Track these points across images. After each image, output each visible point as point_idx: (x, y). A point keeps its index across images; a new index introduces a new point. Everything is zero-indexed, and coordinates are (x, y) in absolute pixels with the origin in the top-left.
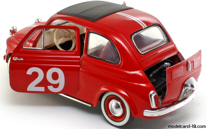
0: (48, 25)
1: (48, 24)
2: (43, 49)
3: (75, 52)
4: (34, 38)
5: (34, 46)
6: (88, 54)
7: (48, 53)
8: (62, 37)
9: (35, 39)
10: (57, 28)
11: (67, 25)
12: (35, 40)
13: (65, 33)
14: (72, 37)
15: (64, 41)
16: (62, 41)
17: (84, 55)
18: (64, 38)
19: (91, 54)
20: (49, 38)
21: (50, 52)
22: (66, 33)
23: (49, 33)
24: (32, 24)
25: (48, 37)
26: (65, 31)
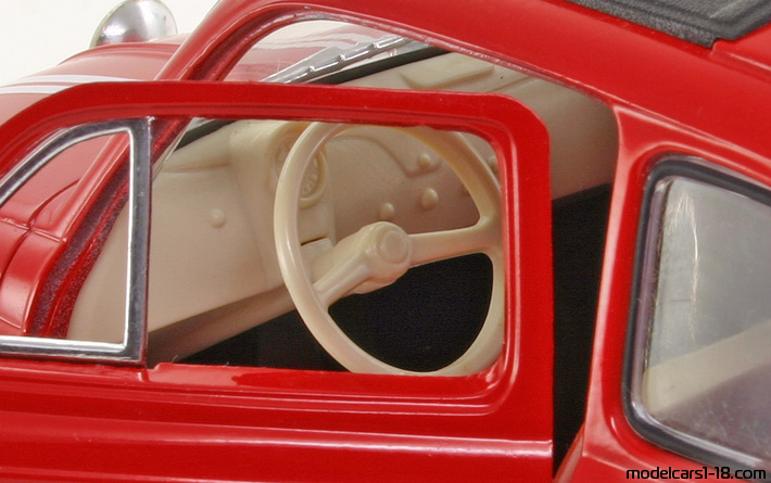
0: (210, 78)
1: (199, 70)
2: (128, 352)
3: (491, 397)
4: (51, 228)
5: (51, 314)
6: (640, 412)
7: (210, 402)
8: (378, 219)
9: (61, 232)
10: (311, 118)
11: (431, 75)
12: (63, 249)
13: (412, 167)
14: (484, 221)
15: (391, 270)
16: (364, 259)
17: (596, 429)
18: (400, 232)
19: (682, 417)
20: (220, 226)
21: (218, 390)
22: (424, 169)
23: (225, 164)
24: (54, 63)
25: (217, 214)
26: (418, 146)
